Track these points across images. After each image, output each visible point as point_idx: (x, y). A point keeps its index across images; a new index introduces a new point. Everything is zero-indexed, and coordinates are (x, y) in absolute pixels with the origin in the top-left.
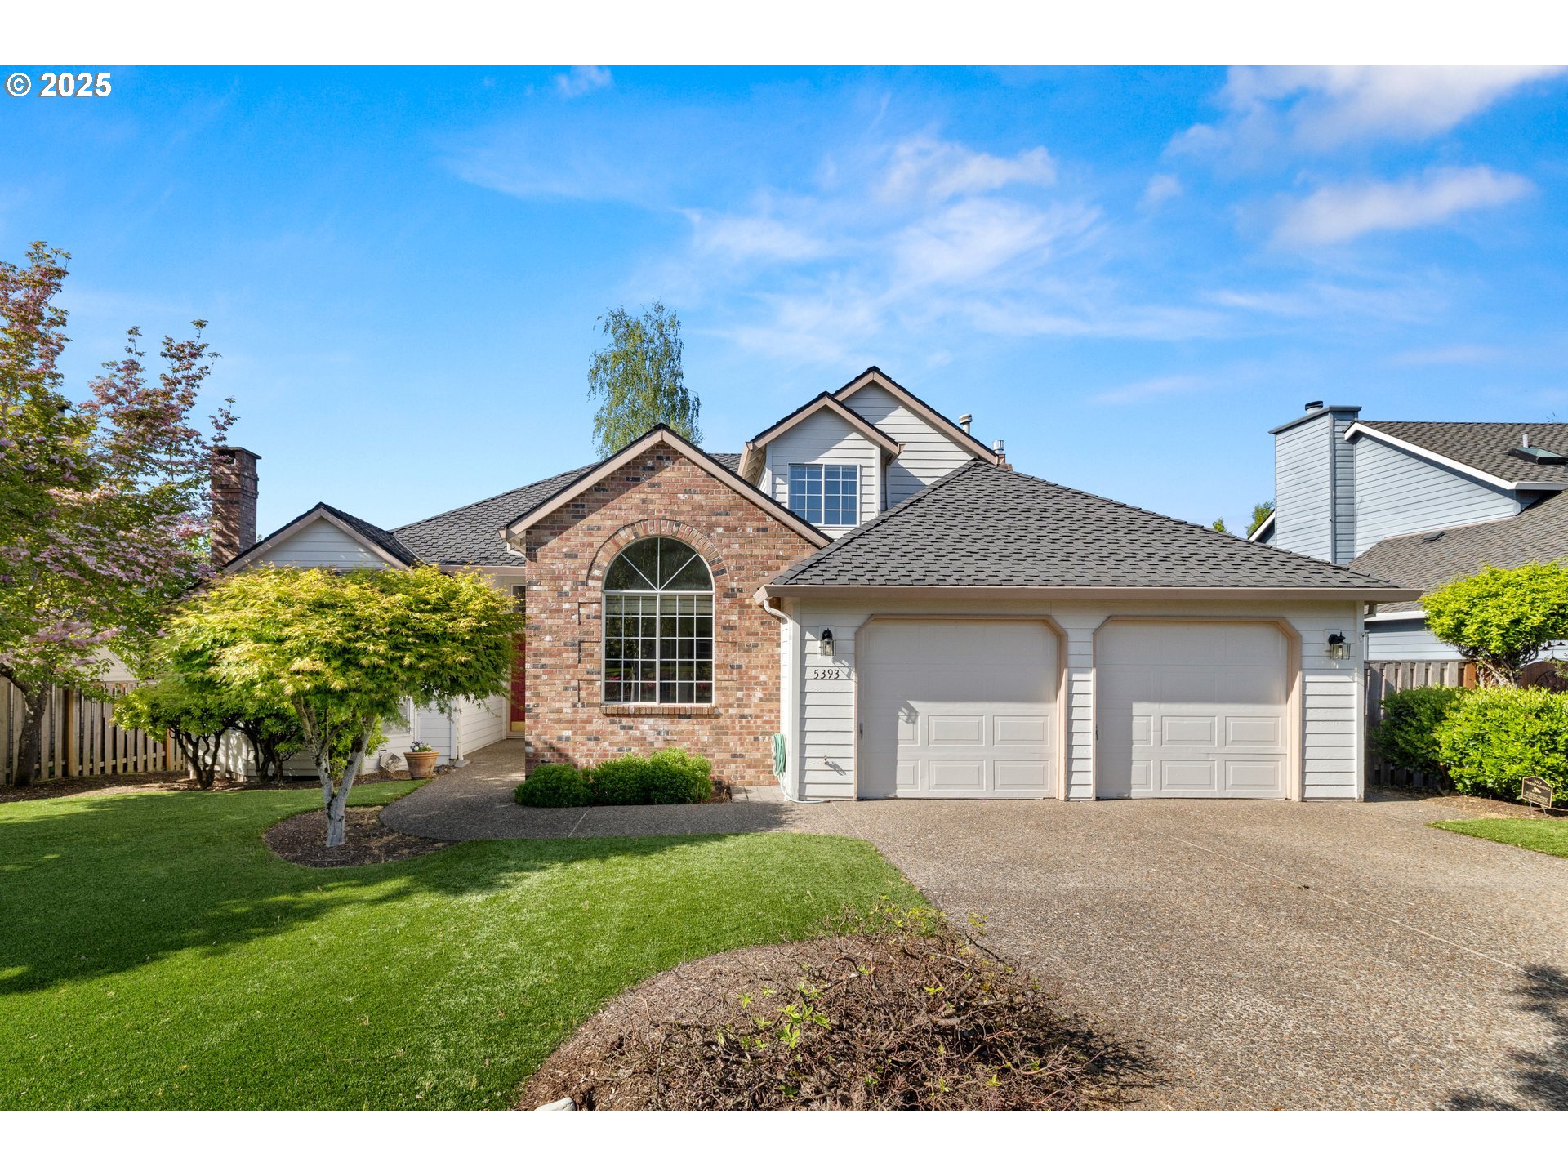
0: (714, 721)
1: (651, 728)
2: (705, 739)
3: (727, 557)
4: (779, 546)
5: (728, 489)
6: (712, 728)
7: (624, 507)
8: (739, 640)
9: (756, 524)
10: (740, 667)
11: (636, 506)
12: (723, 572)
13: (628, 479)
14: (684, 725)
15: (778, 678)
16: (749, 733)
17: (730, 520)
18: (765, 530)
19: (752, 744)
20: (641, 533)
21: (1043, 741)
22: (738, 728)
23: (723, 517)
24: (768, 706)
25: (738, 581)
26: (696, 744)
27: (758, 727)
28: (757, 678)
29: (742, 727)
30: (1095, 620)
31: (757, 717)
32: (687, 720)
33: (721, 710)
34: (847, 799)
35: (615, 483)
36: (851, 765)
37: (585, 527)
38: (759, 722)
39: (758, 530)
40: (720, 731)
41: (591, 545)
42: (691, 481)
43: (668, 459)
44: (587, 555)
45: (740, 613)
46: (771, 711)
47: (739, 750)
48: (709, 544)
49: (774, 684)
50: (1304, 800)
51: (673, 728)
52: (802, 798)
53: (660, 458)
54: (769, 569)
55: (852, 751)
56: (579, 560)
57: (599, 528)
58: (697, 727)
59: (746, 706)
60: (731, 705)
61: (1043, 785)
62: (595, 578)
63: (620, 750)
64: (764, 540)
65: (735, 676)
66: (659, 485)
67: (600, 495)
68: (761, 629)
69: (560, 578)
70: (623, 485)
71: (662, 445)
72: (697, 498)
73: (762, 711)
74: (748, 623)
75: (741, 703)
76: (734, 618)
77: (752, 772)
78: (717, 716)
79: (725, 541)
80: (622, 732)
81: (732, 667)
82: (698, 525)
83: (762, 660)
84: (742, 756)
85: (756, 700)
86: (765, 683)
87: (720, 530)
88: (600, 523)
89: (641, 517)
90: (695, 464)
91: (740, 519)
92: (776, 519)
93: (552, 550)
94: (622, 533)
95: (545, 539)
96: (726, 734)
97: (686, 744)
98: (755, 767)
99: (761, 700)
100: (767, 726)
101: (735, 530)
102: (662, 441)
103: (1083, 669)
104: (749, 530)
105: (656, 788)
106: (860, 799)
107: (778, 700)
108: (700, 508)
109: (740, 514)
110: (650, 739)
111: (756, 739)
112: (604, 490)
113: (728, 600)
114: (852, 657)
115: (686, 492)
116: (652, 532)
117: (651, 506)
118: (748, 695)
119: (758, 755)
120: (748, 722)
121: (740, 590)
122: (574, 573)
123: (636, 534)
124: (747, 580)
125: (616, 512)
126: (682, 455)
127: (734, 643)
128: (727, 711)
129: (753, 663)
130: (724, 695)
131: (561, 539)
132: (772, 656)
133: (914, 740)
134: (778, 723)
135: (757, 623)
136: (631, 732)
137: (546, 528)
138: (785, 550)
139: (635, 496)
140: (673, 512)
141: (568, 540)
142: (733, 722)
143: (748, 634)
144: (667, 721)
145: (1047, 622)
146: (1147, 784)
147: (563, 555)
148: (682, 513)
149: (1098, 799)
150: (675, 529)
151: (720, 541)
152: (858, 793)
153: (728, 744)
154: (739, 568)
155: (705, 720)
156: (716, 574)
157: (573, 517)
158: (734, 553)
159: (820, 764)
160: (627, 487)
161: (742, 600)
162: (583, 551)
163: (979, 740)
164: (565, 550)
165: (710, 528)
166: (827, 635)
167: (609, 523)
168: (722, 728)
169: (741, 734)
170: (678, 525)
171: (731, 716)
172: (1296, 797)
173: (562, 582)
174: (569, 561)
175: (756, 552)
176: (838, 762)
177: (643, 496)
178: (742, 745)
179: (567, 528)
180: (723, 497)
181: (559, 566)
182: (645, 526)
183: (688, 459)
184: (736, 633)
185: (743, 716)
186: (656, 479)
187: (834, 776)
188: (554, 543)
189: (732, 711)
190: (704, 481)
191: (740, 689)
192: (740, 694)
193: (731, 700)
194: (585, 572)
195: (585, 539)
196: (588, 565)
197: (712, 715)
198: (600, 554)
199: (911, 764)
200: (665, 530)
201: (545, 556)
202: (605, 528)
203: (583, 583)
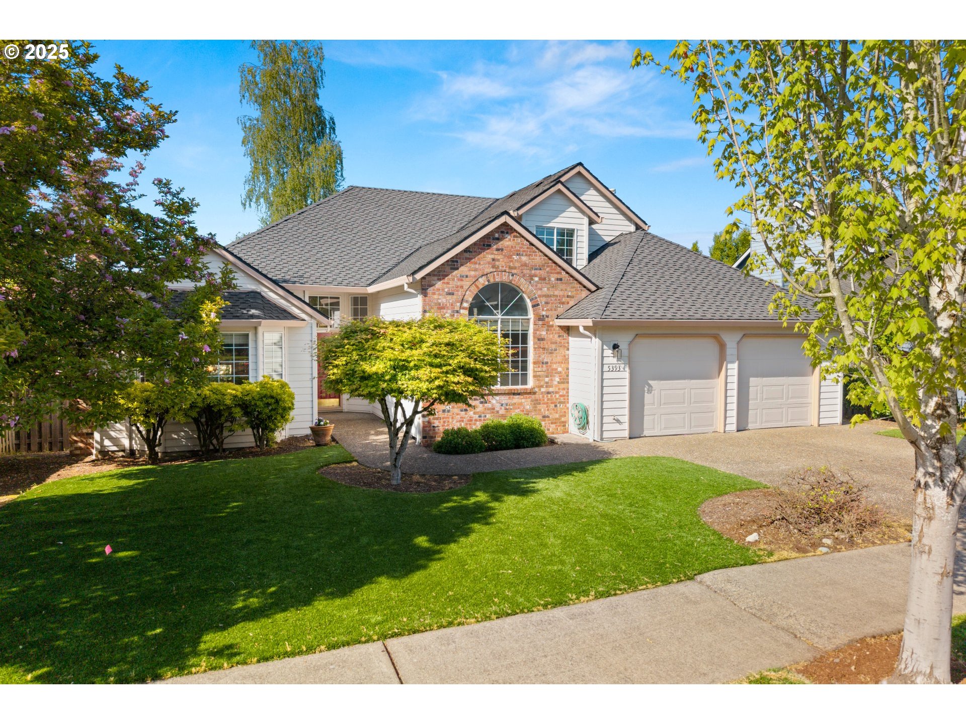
0: (533, 396)
1: (498, 402)
2: (528, 407)
3: (540, 296)
4: (568, 289)
5: (541, 254)
6: (532, 401)
7: (482, 263)
8: (546, 347)
9: (557, 276)
10: (547, 363)
11: (489, 263)
12: (538, 305)
13: (484, 245)
14: (516, 399)
15: (568, 369)
16: (552, 403)
17: (542, 273)
18: (561, 280)
19: (553, 410)
20: (492, 281)
21: (712, 401)
22: (546, 400)
23: (538, 271)
24: (562, 386)
25: (547, 310)
26: (523, 411)
27: (557, 399)
28: (557, 369)
29: (548, 399)
30: (737, 336)
31: (557, 393)
32: (518, 396)
33: (537, 390)
34: (623, 439)
35: (476, 247)
36: (626, 419)
37: (459, 275)
38: (557, 396)
39: (557, 279)
40: (536, 403)
41: (462, 287)
42: (521, 248)
43: (507, 233)
44: (460, 293)
45: (547, 330)
46: (564, 389)
47: (547, 413)
48: (530, 287)
49: (565, 373)
50: (819, 425)
51: (510, 401)
52: (602, 439)
53: (502, 232)
54: (563, 303)
55: (626, 411)
56: (455, 297)
57: (467, 277)
58: (523, 401)
59: (551, 386)
60: (542, 386)
61: (712, 425)
62: (464, 308)
63: (480, 417)
64: (561, 286)
65: (545, 368)
66: (502, 250)
67: (467, 255)
68: (558, 340)
69: (443, 308)
70: (481, 249)
71: (505, 224)
72: (524, 258)
73: (559, 389)
74: (551, 336)
75: (548, 385)
76: (544, 333)
77: (554, 426)
78: (535, 393)
79: (539, 286)
80: (481, 405)
81: (543, 363)
82: (524, 276)
83: (559, 359)
84: (548, 417)
85: (555, 383)
86: (561, 372)
87: (536, 279)
88: (468, 274)
89: (492, 270)
90: (523, 237)
91: (548, 272)
92: (567, 273)
93: (438, 290)
94: (480, 280)
95: (434, 282)
96: (540, 404)
97: (517, 411)
98: (555, 423)
99: (559, 383)
100: (562, 398)
101: (544, 279)
102: (506, 222)
103: (733, 362)
104: (553, 279)
105: (523, 438)
106: (630, 438)
107: (568, 383)
108: (525, 265)
109: (548, 269)
110: (497, 409)
111: (556, 406)
112: (470, 251)
113: (541, 323)
114: (627, 359)
115: (517, 255)
116: (498, 280)
117: (497, 263)
118: (552, 380)
119: (557, 416)
120: (551, 396)
121: (547, 317)
122: (452, 305)
123: (488, 281)
124: (551, 310)
125: (477, 266)
126: (516, 231)
127: (544, 349)
128: (540, 390)
129: (554, 361)
130: (538, 380)
131: (444, 283)
132: (565, 356)
133: (653, 404)
134: (568, 396)
135: (556, 336)
136: (486, 405)
137: (434, 275)
138: (572, 292)
139: (488, 256)
140: (510, 268)
141: (448, 283)
142: (543, 397)
143: (551, 343)
144: (507, 397)
145: (716, 337)
146: (756, 422)
147: (445, 293)
148: (515, 268)
149: (738, 431)
150: (511, 278)
151: (536, 286)
152: (630, 434)
153: (540, 410)
154: (547, 303)
155: (528, 396)
156: (533, 306)
157: (451, 269)
158: (544, 294)
159: (610, 419)
160: (484, 250)
161: (548, 322)
162: (458, 291)
163: (684, 403)
164: (446, 290)
165: (531, 277)
166: (615, 347)
167: (473, 273)
168: (537, 400)
169: (547, 403)
170: (513, 275)
171: (542, 393)
172: (816, 425)
173: (445, 311)
174: (449, 297)
175: (556, 293)
176: (619, 418)
177: (492, 256)
178: (548, 410)
179: (447, 276)
180: (538, 258)
181: (443, 300)
182: (494, 275)
183: (519, 234)
184: (545, 342)
185: (548, 393)
186: (501, 244)
187: (617, 426)
188: (439, 284)
189: (543, 390)
190: (528, 248)
191: (547, 377)
192: (547, 379)
193: (542, 383)
194: (458, 304)
195: (459, 283)
196: (460, 299)
197: (531, 392)
198: (467, 293)
199: (652, 417)
200: (505, 278)
201: (434, 294)
202: (470, 276)
203: (457, 312)
